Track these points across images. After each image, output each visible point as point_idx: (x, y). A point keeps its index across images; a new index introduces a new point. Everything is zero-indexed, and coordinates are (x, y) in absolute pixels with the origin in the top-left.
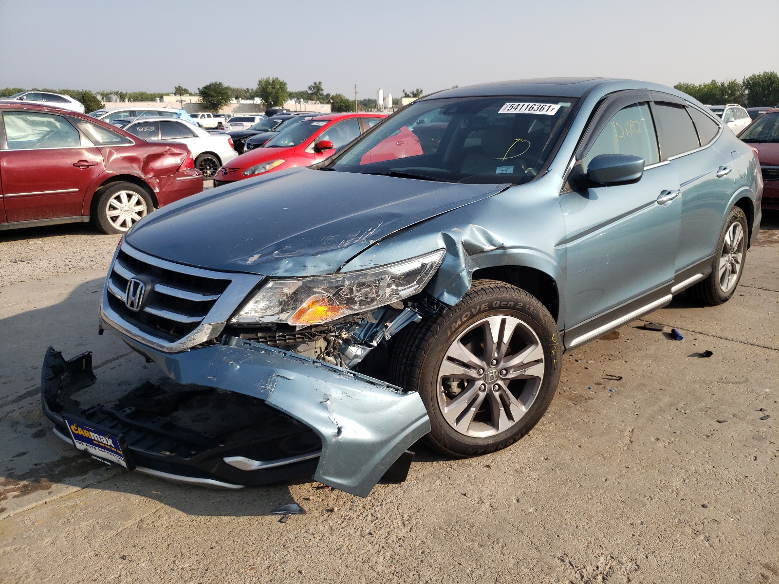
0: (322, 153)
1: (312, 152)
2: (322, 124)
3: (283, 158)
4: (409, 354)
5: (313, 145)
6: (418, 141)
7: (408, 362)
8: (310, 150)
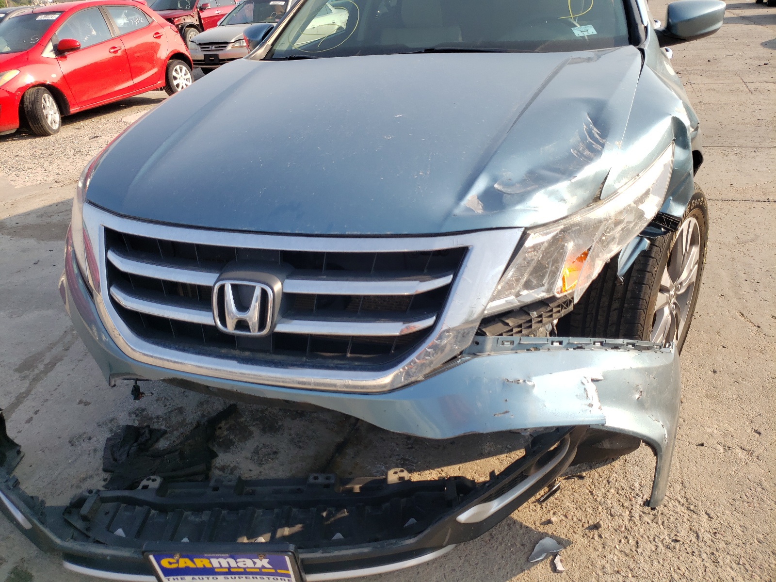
0: (65, 57)
1: (52, 55)
2: (55, 17)
3: (17, 68)
4: (625, 294)
5: (50, 47)
6: (177, 32)
7: (626, 305)
8: (48, 52)
